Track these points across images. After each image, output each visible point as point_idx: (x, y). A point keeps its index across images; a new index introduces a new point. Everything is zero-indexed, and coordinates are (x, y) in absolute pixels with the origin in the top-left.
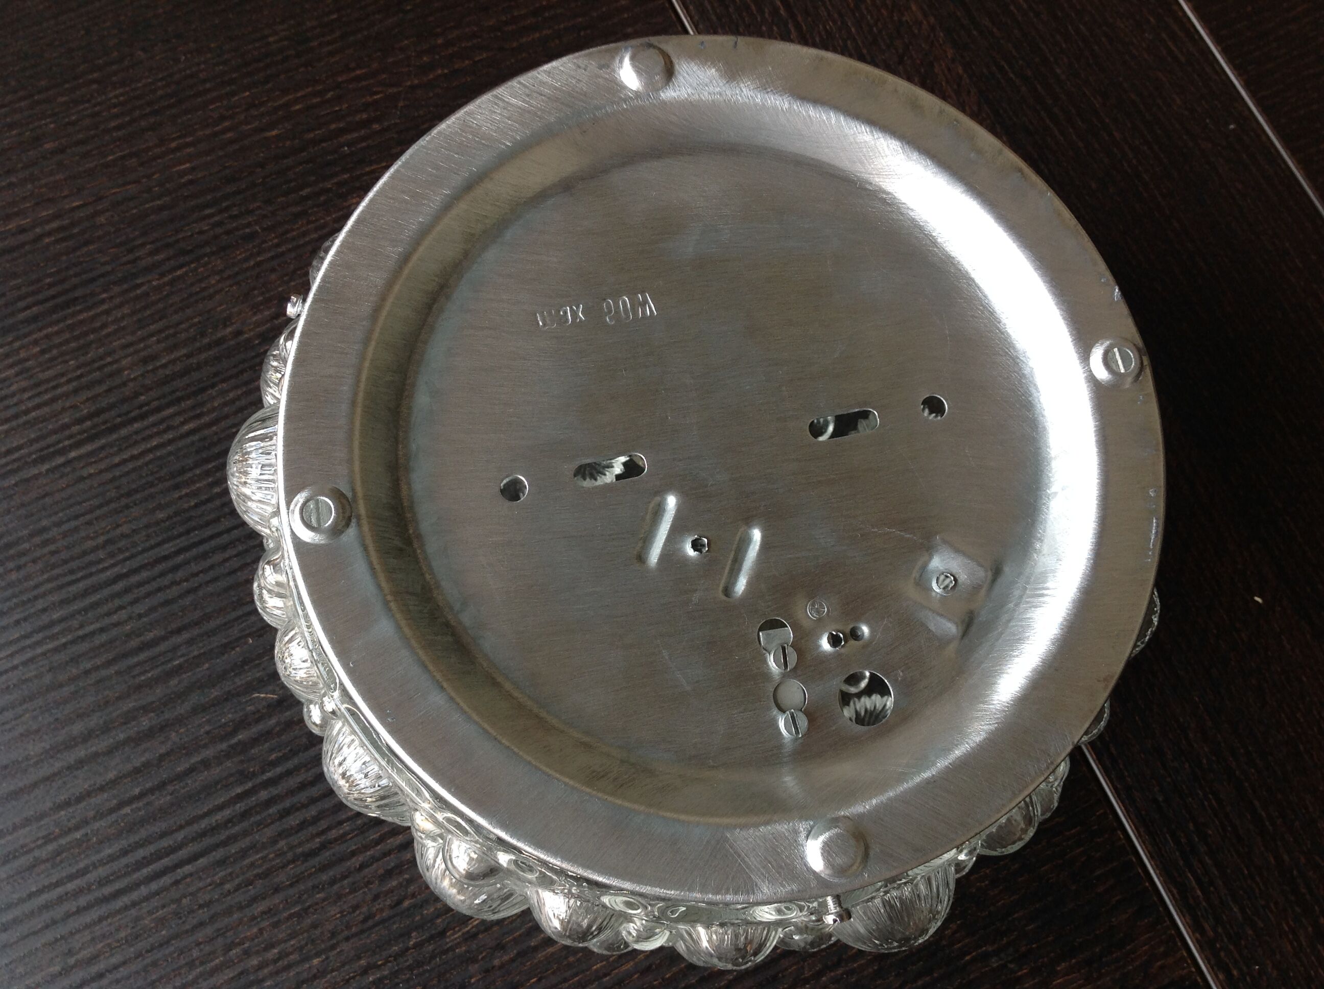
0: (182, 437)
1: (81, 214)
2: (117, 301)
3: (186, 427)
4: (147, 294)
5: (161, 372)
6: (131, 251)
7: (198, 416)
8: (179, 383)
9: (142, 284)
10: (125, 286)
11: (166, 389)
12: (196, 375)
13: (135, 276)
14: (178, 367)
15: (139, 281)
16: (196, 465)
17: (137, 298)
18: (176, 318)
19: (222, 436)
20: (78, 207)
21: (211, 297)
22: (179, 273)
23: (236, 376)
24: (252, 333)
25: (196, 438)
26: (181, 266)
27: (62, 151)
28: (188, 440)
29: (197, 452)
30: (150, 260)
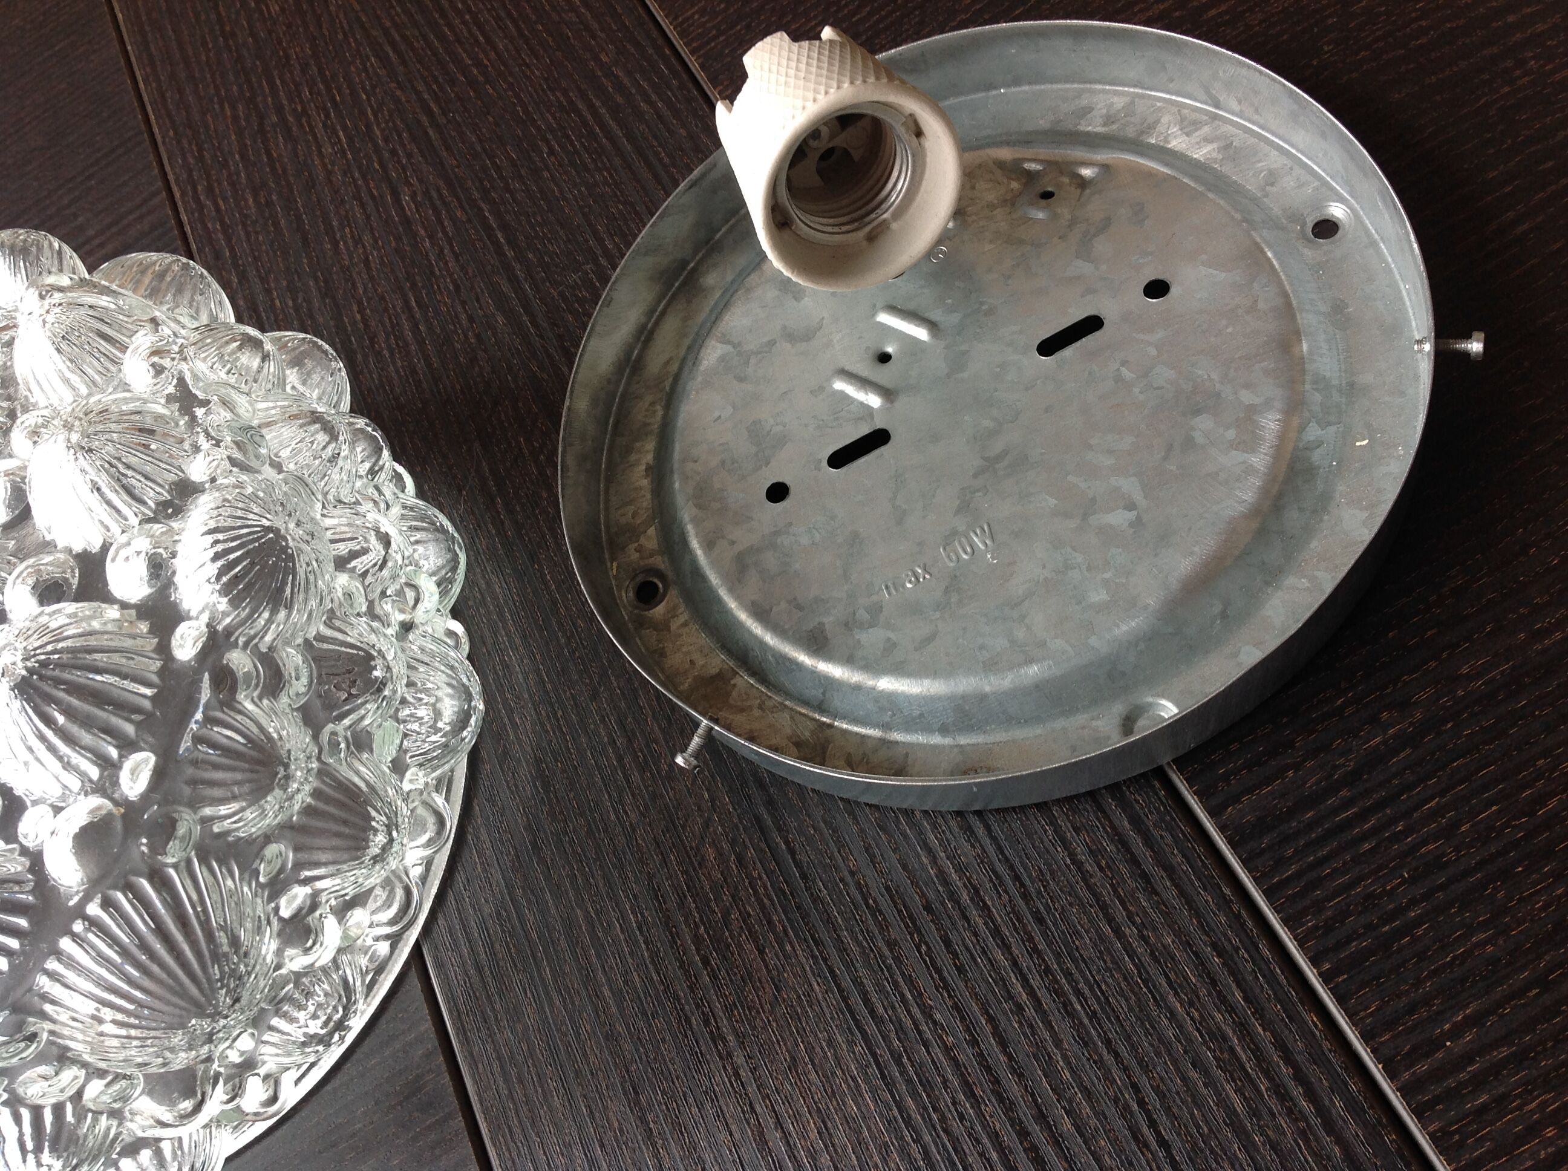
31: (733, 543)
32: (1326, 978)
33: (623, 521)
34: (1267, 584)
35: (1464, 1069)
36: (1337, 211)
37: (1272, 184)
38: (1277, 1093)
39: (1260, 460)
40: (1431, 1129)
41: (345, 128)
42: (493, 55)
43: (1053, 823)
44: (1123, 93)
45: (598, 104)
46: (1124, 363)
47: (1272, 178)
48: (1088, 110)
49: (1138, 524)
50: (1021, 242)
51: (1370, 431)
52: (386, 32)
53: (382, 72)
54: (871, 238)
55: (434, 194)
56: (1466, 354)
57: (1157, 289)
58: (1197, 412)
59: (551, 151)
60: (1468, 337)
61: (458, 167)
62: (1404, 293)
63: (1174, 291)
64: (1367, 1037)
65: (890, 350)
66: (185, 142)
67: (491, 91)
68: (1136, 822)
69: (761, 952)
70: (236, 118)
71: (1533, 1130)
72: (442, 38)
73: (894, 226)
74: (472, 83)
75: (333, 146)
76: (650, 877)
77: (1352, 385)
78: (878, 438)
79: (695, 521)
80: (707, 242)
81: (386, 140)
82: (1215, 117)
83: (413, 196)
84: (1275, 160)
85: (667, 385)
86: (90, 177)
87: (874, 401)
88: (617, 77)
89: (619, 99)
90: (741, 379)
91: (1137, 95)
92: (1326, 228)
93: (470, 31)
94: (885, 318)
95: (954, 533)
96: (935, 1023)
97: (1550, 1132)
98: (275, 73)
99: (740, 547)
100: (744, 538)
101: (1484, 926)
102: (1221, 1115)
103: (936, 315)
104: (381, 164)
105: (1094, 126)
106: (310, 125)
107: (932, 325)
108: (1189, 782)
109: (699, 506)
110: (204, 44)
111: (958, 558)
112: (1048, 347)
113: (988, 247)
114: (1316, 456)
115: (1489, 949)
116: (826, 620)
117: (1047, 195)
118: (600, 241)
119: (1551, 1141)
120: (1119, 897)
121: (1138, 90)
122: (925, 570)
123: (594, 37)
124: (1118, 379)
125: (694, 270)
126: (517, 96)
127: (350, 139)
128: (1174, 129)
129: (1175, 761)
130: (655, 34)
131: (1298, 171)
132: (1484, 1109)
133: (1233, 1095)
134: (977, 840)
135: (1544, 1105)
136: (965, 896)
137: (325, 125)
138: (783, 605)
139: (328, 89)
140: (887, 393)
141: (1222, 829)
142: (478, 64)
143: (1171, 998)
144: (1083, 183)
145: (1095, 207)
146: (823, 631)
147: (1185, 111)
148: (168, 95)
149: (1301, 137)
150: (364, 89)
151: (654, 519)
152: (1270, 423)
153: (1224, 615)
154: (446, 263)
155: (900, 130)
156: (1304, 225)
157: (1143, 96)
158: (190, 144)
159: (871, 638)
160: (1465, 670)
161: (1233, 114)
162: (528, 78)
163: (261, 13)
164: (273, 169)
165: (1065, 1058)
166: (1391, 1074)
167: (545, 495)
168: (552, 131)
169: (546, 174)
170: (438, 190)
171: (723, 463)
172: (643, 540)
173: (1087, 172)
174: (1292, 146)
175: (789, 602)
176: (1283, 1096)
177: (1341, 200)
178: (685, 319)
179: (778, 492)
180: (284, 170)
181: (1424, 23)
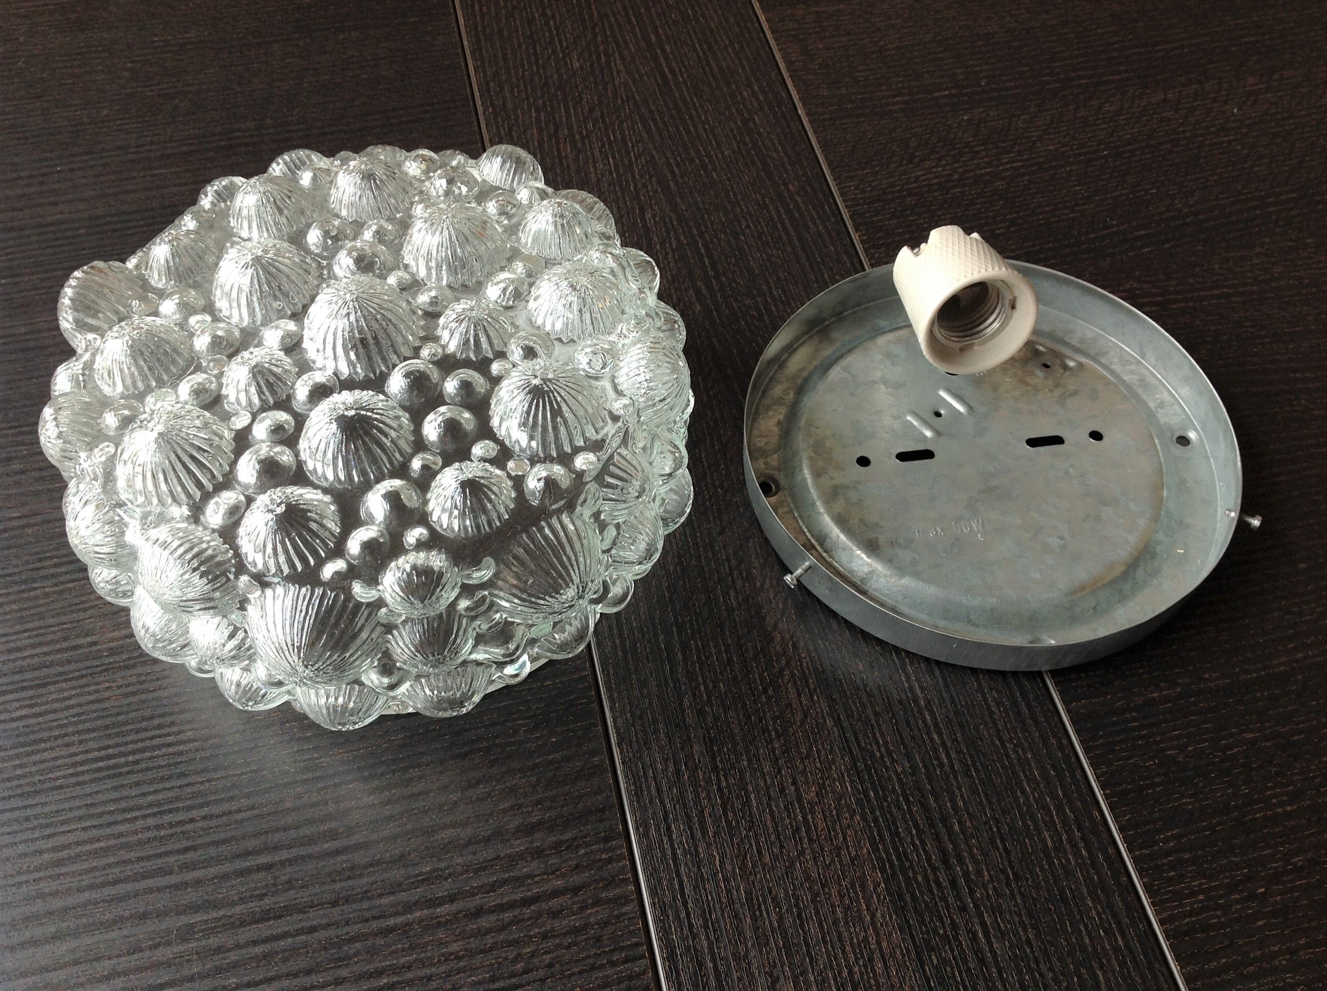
0: (13, 720)
1: (15, 523)
2: (12, 597)
3: (19, 713)
4: (37, 598)
5: (18, 663)
6: (40, 560)
7: (31, 706)
8: (29, 675)
9: (37, 588)
10: (23, 587)
11: (17, 677)
12: (46, 671)
13: (34, 580)
14: (36, 660)
15: (35, 585)
16: (14, 747)
17: (29, 599)
18: (51, 621)
19: (44, 726)
20: (15, 518)
21: (85, 610)
22: (70, 585)
23: (77, 678)
24: (104, 646)
25: (22, 723)
26: (73, 581)
27: (22, 472)
28: (14, 725)
29: (18, 736)
30: (52, 571)
31: (832, 478)
32: (1107, 797)
33: (759, 445)
34: (1119, 602)
35: (1166, 858)
36: (1192, 435)
37: (1161, 408)
38: (1071, 843)
39: (1133, 539)
40: (1145, 880)
41: (614, 158)
42: (720, 156)
43: (978, 681)
44: (1093, 331)
45: (782, 211)
46: (1071, 466)
47: (1162, 405)
48: (1072, 332)
49: (1063, 547)
50: (1028, 384)
51: (1186, 547)
52: (651, 111)
53: (645, 135)
54: (962, 350)
55: (667, 220)
56: (1249, 524)
57: (1096, 436)
58: (1106, 504)
59: (748, 226)
60: (1253, 516)
61: (686, 210)
62: (1218, 487)
63: (1105, 440)
64: (1121, 830)
65: (942, 412)
66: (500, 119)
67: (715, 176)
68: (1024, 695)
69: (799, 695)
70: (538, 119)
71: (1193, 894)
72: (688, 131)
73: (976, 348)
74: (704, 166)
75: (604, 165)
76: (739, 638)
77: (1181, 522)
78: (927, 454)
79: (811, 459)
80: (839, 314)
81: (641, 176)
82: (1139, 362)
83: (654, 216)
84: (1166, 397)
85: (799, 381)
86: (426, 112)
87: (928, 434)
88: (797, 201)
89: (797, 215)
90: (852, 395)
91: (1101, 335)
92: (1183, 441)
93: (707, 137)
94: (943, 394)
95: (962, 518)
96: (893, 758)
97: (1201, 897)
98: (571, 104)
99: (834, 482)
100: (839, 478)
101: (1191, 796)
102: (1040, 846)
103: (974, 404)
104: (635, 188)
105: (1074, 342)
106: (590, 147)
107: (970, 408)
108: (1057, 684)
109: (816, 452)
110: (522, 65)
111: (962, 530)
112: (1033, 442)
113: (1008, 380)
114: (1159, 548)
115: (1190, 807)
116: (880, 536)
117: (1046, 366)
118: (770, 288)
119: (1201, 901)
120: (1007, 729)
121: (1102, 332)
122: (942, 530)
123: (787, 173)
124: (1067, 472)
125: (827, 326)
126: (732, 187)
127: (616, 165)
128: (1116, 360)
129: (1051, 671)
130: (825, 187)
131: (1176, 407)
132: (1172, 878)
133: (1047, 837)
134: (935, 677)
135: (1201, 884)
136: (922, 703)
137: (600, 151)
138: (857, 521)
139: (606, 129)
140: (938, 433)
141: (1068, 711)
142: (710, 157)
143: (1025, 784)
144: (1065, 368)
145: (1071, 383)
146: (877, 542)
147: (1124, 354)
148: (492, 85)
149: (1185, 391)
150: (631, 139)
151: (779, 450)
152: (1142, 522)
153: (1095, 609)
154: (669, 263)
155: (1007, 302)
156: (1173, 435)
157: (1103, 336)
158: (503, 121)
159: (905, 556)
160: (1207, 676)
161: (1150, 365)
162: (740, 179)
163: (566, 63)
164: (561, 162)
165: (962, 796)
166: (1130, 850)
167: (709, 414)
168: (751, 215)
169: (742, 237)
170: (671, 219)
171: (834, 435)
172: (769, 459)
173: (1071, 364)
174: (1177, 392)
175: (860, 520)
176: (1074, 845)
177: (1196, 430)
178: (817, 350)
179: (864, 462)
180: (568, 166)
181: (1255, 359)
